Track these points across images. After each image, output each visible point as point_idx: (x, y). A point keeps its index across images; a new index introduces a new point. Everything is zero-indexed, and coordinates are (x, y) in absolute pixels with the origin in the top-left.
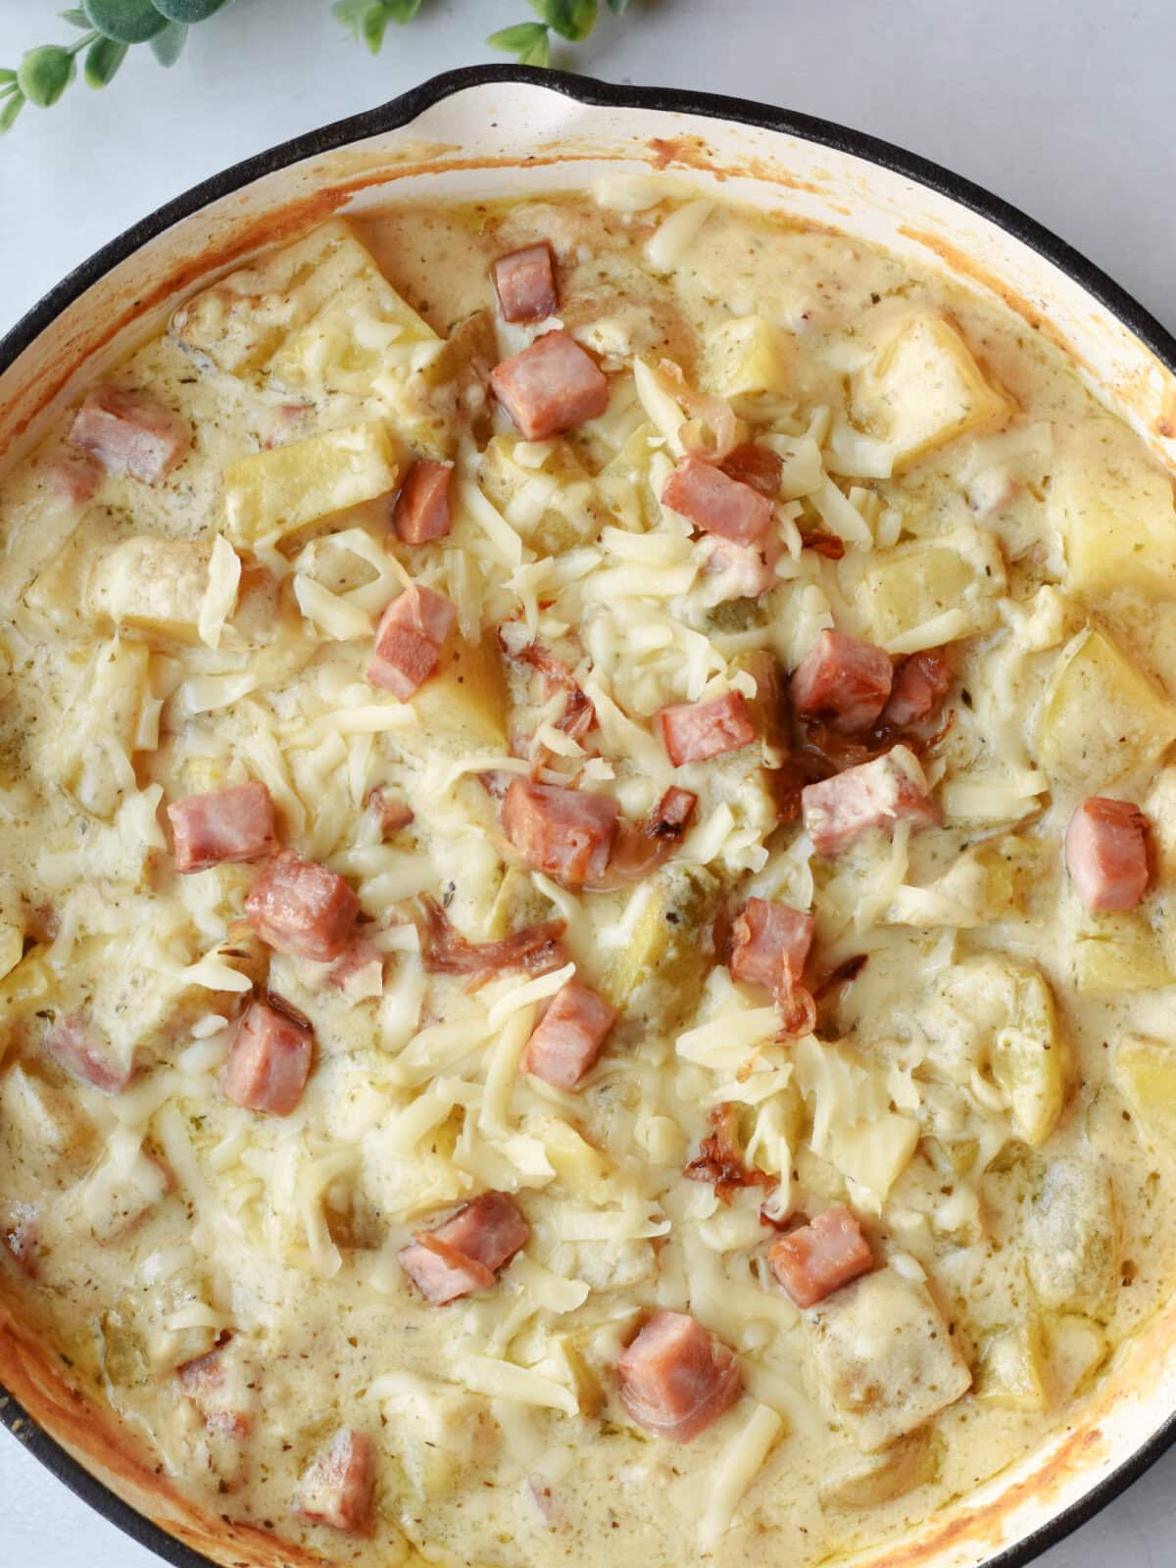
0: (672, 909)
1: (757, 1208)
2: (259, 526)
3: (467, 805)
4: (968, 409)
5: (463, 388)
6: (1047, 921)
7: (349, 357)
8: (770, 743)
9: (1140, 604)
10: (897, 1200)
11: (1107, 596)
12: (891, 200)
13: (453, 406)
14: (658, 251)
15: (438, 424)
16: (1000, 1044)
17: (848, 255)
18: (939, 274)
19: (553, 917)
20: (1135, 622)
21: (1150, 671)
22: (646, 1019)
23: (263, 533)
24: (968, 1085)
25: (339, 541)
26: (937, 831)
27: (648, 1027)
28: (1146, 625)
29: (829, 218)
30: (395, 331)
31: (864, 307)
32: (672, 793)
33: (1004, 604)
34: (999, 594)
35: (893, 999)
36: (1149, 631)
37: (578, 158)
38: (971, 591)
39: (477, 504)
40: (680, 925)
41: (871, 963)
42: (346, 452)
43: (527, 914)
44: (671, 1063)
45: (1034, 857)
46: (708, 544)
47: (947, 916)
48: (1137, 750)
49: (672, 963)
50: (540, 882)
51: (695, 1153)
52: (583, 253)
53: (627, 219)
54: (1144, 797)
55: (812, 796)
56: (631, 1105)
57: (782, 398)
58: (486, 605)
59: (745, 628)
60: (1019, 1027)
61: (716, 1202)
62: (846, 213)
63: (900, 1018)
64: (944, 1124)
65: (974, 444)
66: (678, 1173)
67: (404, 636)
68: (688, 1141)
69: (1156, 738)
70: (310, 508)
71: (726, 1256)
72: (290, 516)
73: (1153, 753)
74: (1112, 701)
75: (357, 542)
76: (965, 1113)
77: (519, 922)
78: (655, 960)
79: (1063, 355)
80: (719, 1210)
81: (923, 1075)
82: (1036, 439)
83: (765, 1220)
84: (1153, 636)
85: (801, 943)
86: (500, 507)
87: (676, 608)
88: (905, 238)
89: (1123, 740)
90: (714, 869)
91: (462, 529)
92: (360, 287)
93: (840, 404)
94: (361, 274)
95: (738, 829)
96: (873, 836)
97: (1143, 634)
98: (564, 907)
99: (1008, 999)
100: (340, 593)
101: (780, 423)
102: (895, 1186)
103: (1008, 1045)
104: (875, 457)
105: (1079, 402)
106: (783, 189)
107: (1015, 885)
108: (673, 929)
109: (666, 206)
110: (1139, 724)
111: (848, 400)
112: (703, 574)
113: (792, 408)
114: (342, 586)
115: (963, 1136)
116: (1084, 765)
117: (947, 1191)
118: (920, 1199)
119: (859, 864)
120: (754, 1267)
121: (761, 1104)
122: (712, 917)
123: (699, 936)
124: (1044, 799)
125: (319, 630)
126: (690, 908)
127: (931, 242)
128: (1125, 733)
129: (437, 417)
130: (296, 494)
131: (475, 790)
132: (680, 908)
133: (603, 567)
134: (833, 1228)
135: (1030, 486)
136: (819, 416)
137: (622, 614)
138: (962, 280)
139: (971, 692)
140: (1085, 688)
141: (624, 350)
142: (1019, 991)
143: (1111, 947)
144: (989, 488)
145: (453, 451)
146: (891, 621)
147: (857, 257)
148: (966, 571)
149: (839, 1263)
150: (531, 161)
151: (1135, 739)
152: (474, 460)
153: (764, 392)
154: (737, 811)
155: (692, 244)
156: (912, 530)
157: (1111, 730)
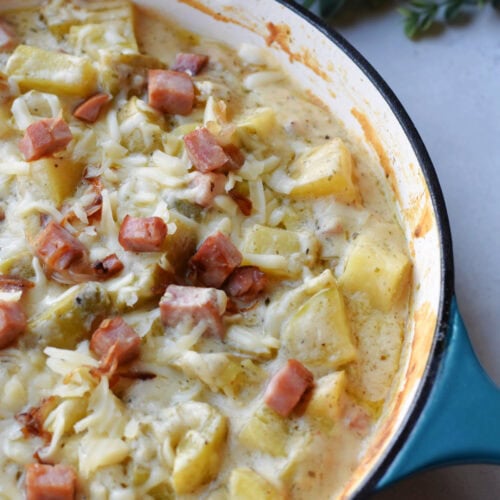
0: (81, 297)
1: (36, 448)
2: (17, 71)
3: (28, 224)
4: (335, 173)
5: (135, 73)
6: (244, 405)
7: (98, 39)
8: (167, 257)
9: (367, 303)
10: (99, 475)
11: (353, 291)
12: (353, 89)
13: (126, 75)
14: (250, 81)
15: (115, 76)
16: (188, 435)
17: (327, 119)
18: (360, 141)
19: (31, 280)
20: (360, 311)
21: (355, 334)
22: (41, 338)
23: (17, 74)
24: (162, 445)
25: (46, 96)
26: (219, 341)
27: (39, 342)
28: (364, 314)
29: (326, 99)
30: (123, 40)
31: (320, 137)
32: (113, 256)
33: (306, 269)
34: (307, 264)
35: (155, 399)
36: (364, 318)
37: (238, 23)
38: (295, 255)
39: (112, 118)
40: (80, 306)
41: (155, 379)
42: (70, 62)
43: (21, 271)
44: (41, 367)
45: (254, 374)
46: (194, 174)
47: (199, 368)
48: (328, 354)
49: (66, 320)
50: (35, 262)
51: (26, 410)
52: (219, 67)
53: (245, 64)
54: (319, 377)
55: (172, 289)
56: (11, 373)
57: (261, 140)
58: (88, 156)
59: (189, 217)
60: (200, 432)
61: (20, 434)
62: (334, 96)
63: (152, 406)
64: (139, 455)
65: (333, 202)
66: (12, 414)
67: (42, 126)
68: (26, 404)
69: (339, 352)
70: (42, 75)
71: (9, 461)
72: (32, 74)
73: (333, 359)
74: (328, 323)
75: (52, 100)
76: (153, 456)
77: (15, 271)
78: (60, 315)
79: (392, 193)
80: (19, 440)
81: (146, 430)
82: (360, 217)
83: (36, 456)
84: (365, 321)
85: (127, 344)
86: (120, 122)
87: (166, 192)
88: (352, 117)
89: (324, 345)
90: (112, 297)
91: (99, 125)
92: (120, 23)
93: (286, 161)
94: (124, 19)
95: (131, 284)
96: (187, 319)
97: (361, 318)
98: (39, 279)
99: (204, 419)
100: (32, 114)
101: (255, 152)
102: (101, 468)
103: (191, 436)
104: (286, 185)
105: (389, 217)
106: (314, 75)
107: (238, 376)
108: (76, 306)
109: (264, 67)
110: (334, 341)
111: (290, 163)
112: (185, 186)
113: (264, 148)
114: (35, 111)
115: (146, 465)
116: (300, 346)
117: (124, 486)
118: (109, 481)
119: (176, 334)
120: (18, 475)
121: (65, 399)
122: (97, 313)
123: (86, 317)
124: (274, 353)
125: (13, 122)
126: (89, 301)
127: (362, 120)
128: (327, 342)
129: (117, 73)
130: (39, 68)
131: (35, 220)
132: (85, 298)
133: (146, 165)
134: (62, 473)
135: (347, 233)
136: (273, 159)
137: (141, 183)
138: (368, 147)
139: (271, 299)
140: (319, 310)
141: (209, 92)
142: (210, 418)
143: (264, 425)
144: (328, 222)
145: (116, 92)
146: (252, 246)
147: (330, 121)
148: (297, 247)
149: (53, 484)
150: (218, 17)
151: (329, 348)
152: (122, 102)
153: (255, 133)
154: (136, 279)
155: (265, 85)
156: (286, 224)
157: (320, 335)
